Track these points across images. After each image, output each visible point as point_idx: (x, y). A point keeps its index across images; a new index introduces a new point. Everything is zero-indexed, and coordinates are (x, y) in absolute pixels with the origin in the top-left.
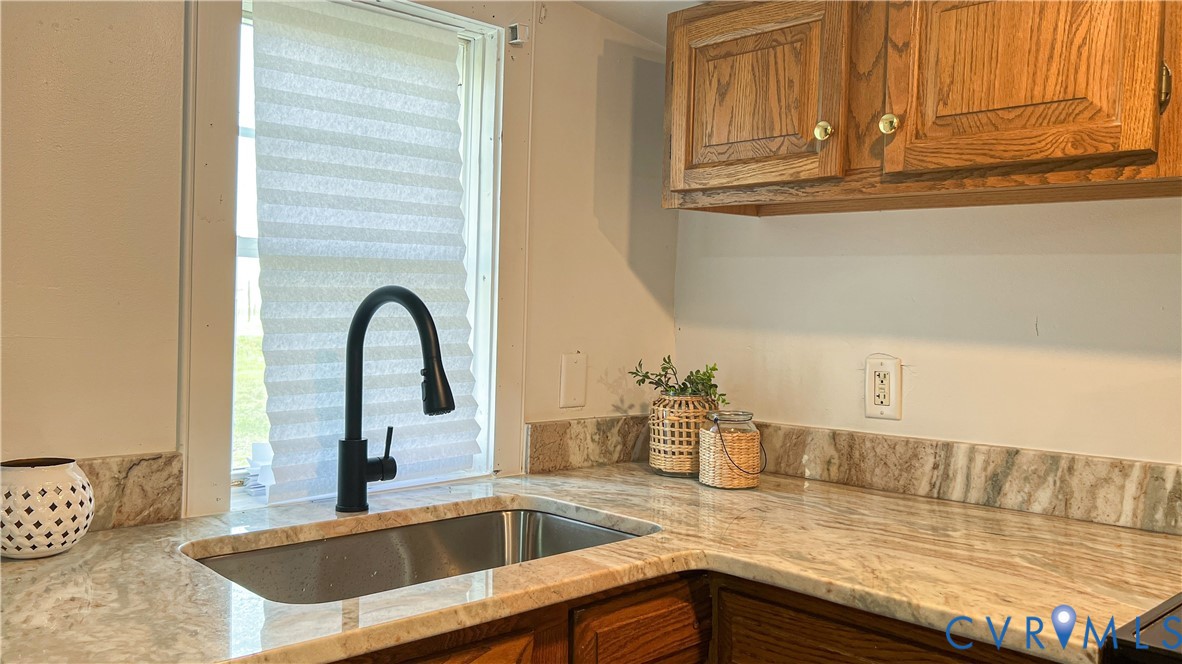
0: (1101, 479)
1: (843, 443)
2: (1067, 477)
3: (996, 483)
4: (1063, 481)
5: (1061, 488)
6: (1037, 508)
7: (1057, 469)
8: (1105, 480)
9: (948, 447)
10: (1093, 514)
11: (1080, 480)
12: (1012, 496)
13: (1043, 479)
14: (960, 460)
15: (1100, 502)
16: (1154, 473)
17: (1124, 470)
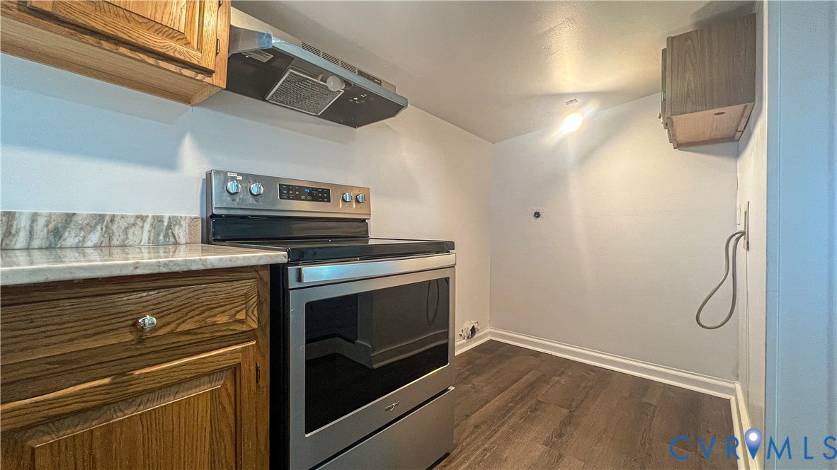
0: (129, 224)
2: (110, 225)
3: (57, 233)
4: (107, 227)
5: (106, 231)
6: (89, 244)
7: (104, 221)
8: (133, 225)
9: (10, 215)
10: (127, 242)
11: (118, 226)
12: (70, 239)
13: (93, 228)
14: (22, 222)
15: (130, 236)
16: (158, 219)
17: (143, 219)
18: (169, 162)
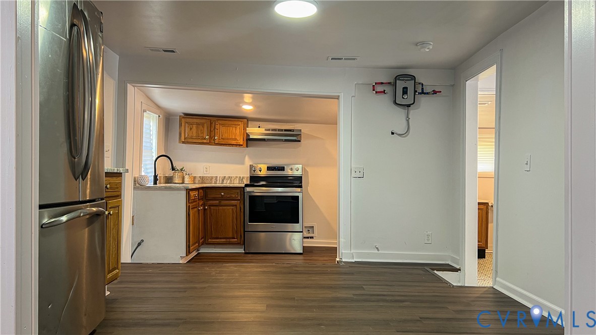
1: (201, 178)
3: (223, 180)
8: (235, 178)
9: (217, 177)
12: (225, 182)
14: (218, 178)
15: (235, 181)
16: (240, 177)
17: (237, 177)
18: (243, 163)
